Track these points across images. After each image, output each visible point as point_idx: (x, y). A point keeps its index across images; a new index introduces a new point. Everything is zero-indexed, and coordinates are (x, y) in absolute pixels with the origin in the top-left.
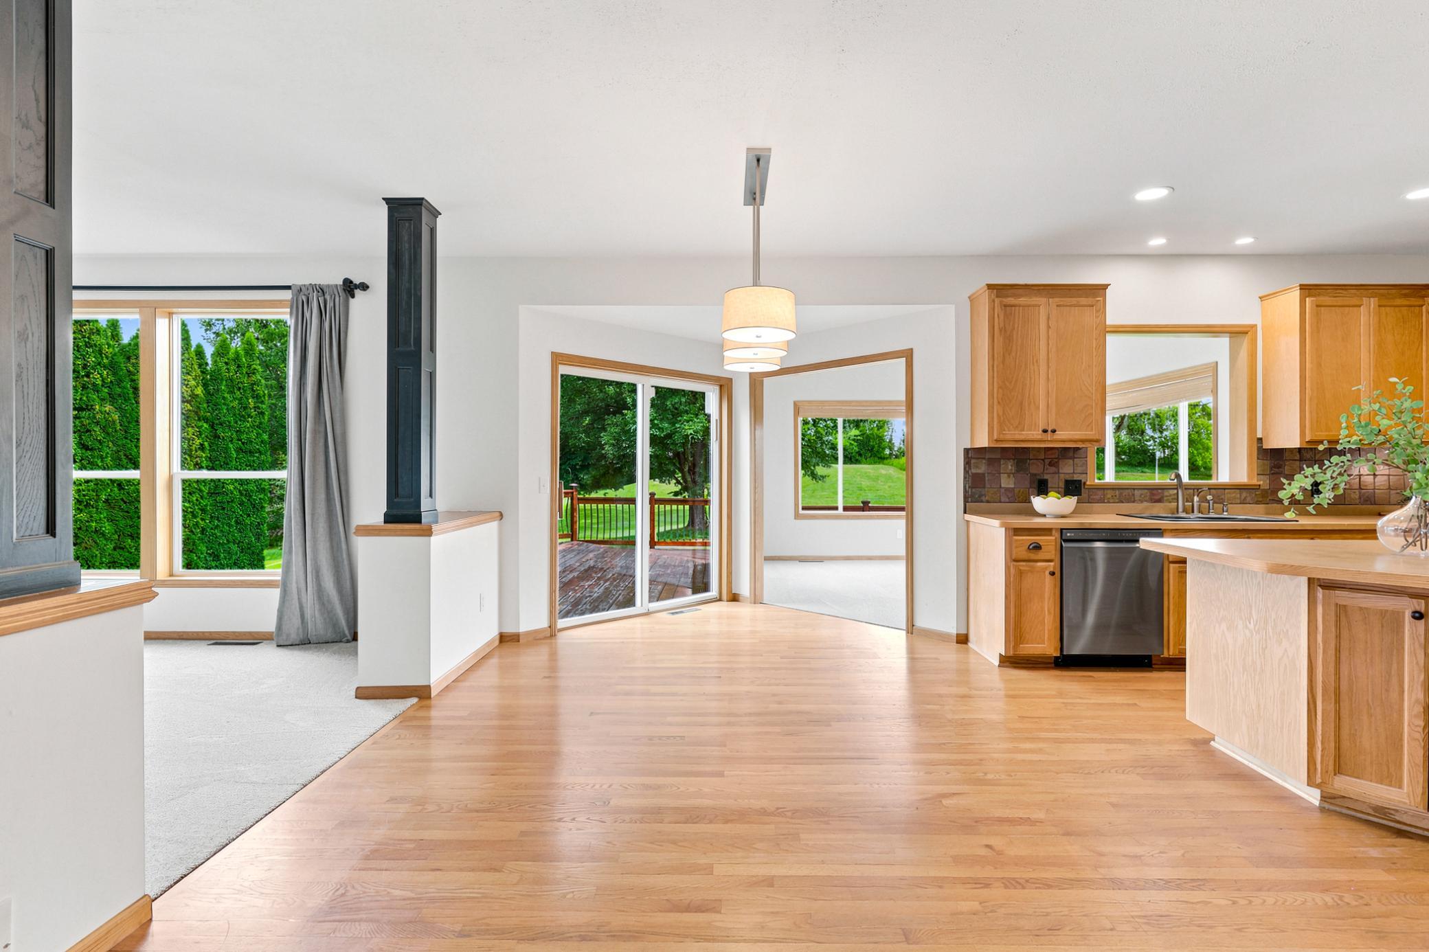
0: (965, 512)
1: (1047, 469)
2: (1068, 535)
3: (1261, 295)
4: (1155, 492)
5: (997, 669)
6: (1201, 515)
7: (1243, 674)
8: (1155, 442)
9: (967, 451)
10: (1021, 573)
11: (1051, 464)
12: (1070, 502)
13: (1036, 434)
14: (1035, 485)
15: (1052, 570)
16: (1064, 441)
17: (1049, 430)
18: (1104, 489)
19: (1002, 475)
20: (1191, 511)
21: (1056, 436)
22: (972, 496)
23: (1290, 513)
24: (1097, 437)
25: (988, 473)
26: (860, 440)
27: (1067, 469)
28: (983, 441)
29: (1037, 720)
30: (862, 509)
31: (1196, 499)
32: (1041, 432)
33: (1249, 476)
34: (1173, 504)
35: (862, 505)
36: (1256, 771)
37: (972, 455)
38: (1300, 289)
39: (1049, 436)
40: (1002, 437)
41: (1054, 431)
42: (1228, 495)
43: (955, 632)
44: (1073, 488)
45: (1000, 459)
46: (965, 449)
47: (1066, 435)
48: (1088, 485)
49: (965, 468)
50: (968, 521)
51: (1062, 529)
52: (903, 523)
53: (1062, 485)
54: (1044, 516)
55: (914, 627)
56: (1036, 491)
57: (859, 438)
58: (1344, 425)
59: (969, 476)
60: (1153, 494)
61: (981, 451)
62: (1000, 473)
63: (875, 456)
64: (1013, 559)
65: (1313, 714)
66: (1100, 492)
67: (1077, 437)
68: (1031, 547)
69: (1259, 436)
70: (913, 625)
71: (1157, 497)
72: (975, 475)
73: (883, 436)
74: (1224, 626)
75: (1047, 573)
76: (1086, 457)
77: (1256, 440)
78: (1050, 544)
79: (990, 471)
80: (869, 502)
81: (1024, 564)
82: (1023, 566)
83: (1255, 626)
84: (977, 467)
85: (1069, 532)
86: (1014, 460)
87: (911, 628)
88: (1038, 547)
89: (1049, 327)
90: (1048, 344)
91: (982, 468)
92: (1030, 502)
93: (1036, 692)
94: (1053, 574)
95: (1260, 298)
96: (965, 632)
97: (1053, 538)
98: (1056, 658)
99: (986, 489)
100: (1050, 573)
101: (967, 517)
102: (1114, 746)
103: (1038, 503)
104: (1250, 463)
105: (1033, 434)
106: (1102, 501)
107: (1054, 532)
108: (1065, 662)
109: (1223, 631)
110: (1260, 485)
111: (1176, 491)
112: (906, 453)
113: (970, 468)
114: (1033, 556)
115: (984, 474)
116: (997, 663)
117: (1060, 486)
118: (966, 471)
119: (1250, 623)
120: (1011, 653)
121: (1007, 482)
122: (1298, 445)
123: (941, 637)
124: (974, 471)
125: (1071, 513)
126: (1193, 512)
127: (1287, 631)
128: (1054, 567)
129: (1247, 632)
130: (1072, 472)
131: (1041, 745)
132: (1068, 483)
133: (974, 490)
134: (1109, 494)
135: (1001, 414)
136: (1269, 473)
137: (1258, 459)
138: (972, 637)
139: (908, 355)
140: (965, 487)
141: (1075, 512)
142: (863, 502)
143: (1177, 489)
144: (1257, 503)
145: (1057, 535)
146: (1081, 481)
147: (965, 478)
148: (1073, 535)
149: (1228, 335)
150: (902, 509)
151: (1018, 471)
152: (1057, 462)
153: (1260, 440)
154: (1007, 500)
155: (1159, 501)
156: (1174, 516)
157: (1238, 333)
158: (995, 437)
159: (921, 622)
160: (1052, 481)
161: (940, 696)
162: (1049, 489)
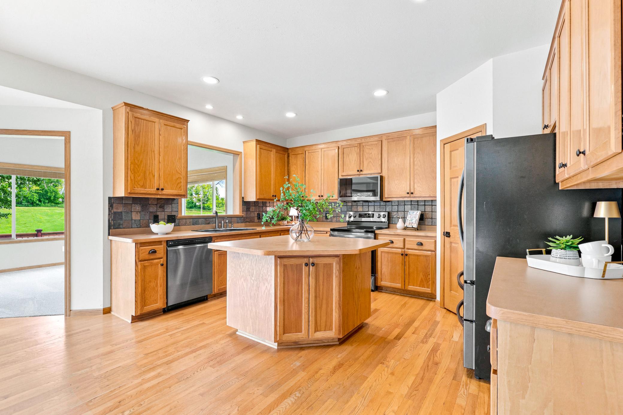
0: (109, 235)
1: (158, 210)
2: (170, 243)
3: (244, 141)
4: (207, 219)
5: (131, 325)
6: (224, 229)
7: (250, 299)
8: (196, 199)
9: (110, 198)
10: (144, 267)
11: (160, 207)
12: (170, 226)
13: (153, 190)
14: (152, 218)
15: (162, 263)
16: (168, 195)
17: (160, 189)
18: (186, 219)
19: (133, 212)
20: (220, 227)
21: (164, 192)
22: (114, 225)
23: (263, 227)
24: (183, 194)
25: (124, 212)
26: (40, 193)
27: (168, 210)
28: (121, 193)
29: (155, 353)
30: (36, 235)
31: (222, 222)
32: (155, 189)
33: (240, 212)
34: (214, 224)
35: (36, 232)
36: (255, 341)
37: (113, 201)
38: (256, 141)
39: (160, 192)
40: (133, 191)
41: (162, 189)
42: (233, 219)
43: (102, 308)
44: (171, 219)
45: (132, 204)
46: (109, 197)
47: (169, 192)
48: (179, 217)
49: (109, 209)
50: (111, 240)
51: (167, 241)
52: (63, 242)
53: (166, 218)
54: (157, 234)
55: (71, 312)
56: (152, 221)
57: (39, 191)
58: (282, 192)
59: (112, 213)
60: (207, 221)
61: (121, 199)
62: (132, 212)
63: (52, 202)
64: (139, 260)
65: (276, 311)
66: (184, 221)
67: (175, 193)
68: (150, 252)
69: (243, 196)
70: (70, 310)
71: (208, 222)
72: (115, 213)
73: (58, 191)
74: (242, 280)
75: (159, 265)
76: (178, 204)
77: (242, 198)
78: (161, 249)
79: (125, 211)
80: (42, 230)
81: (146, 262)
82: (146, 263)
83: (255, 278)
84: (117, 208)
85: (170, 242)
86: (140, 204)
87: (68, 312)
88: (154, 252)
89: (160, 134)
90: (160, 144)
91: (119, 209)
92: (149, 227)
93: (155, 333)
94: (162, 265)
95: (243, 142)
96: (110, 306)
97: (163, 246)
98: (164, 309)
99: (123, 221)
100: (161, 265)
101: (111, 238)
102: (198, 353)
103: (154, 227)
104: (240, 207)
105: (151, 191)
106: (185, 224)
107: (163, 243)
108: (168, 310)
109: (242, 282)
110: (243, 216)
111: (215, 219)
112: (67, 200)
113: (112, 208)
114: (152, 257)
115: (121, 212)
116: (130, 321)
117: (165, 218)
118: (110, 211)
119: (253, 277)
120: (139, 314)
121: (136, 217)
122: (255, 200)
123: (92, 313)
124: (115, 210)
125: (172, 231)
126: (221, 227)
127: (267, 278)
128: (163, 262)
129: (252, 281)
130: (171, 211)
131: (159, 370)
132: (169, 216)
133: (115, 222)
134: (188, 221)
135: (133, 178)
136: (245, 210)
137: (242, 205)
138: (113, 309)
139: (67, 135)
140: (109, 220)
141: (174, 231)
142: (37, 231)
143: (215, 218)
144: (242, 223)
145: (165, 244)
146: (175, 215)
147: (109, 214)
148: (173, 243)
149: (232, 155)
150: (62, 233)
151: (142, 211)
152: (164, 206)
153: (243, 198)
154: (136, 226)
155: (209, 224)
156: (214, 230)
157: (236, 154)
158: (129, 191)
159: (76, 306)
160: (161, 215)
161: (89, 359)
162: (159, 220)
